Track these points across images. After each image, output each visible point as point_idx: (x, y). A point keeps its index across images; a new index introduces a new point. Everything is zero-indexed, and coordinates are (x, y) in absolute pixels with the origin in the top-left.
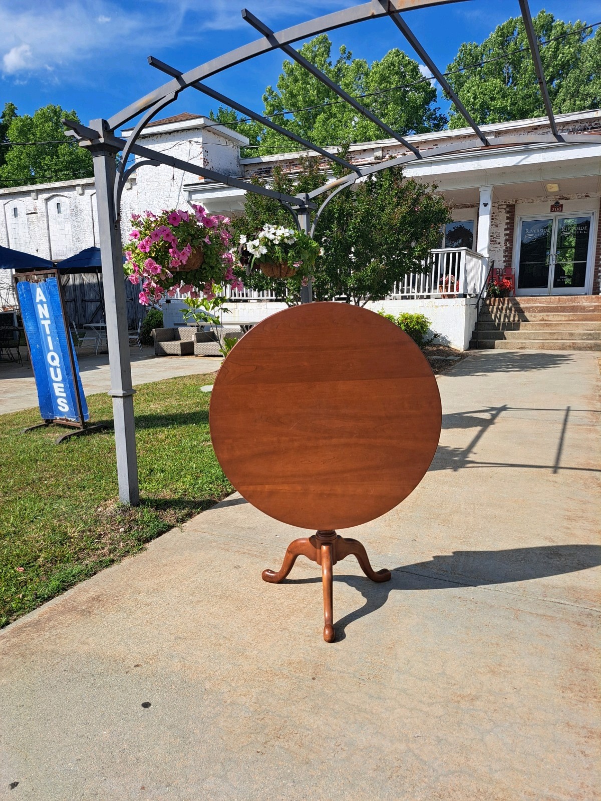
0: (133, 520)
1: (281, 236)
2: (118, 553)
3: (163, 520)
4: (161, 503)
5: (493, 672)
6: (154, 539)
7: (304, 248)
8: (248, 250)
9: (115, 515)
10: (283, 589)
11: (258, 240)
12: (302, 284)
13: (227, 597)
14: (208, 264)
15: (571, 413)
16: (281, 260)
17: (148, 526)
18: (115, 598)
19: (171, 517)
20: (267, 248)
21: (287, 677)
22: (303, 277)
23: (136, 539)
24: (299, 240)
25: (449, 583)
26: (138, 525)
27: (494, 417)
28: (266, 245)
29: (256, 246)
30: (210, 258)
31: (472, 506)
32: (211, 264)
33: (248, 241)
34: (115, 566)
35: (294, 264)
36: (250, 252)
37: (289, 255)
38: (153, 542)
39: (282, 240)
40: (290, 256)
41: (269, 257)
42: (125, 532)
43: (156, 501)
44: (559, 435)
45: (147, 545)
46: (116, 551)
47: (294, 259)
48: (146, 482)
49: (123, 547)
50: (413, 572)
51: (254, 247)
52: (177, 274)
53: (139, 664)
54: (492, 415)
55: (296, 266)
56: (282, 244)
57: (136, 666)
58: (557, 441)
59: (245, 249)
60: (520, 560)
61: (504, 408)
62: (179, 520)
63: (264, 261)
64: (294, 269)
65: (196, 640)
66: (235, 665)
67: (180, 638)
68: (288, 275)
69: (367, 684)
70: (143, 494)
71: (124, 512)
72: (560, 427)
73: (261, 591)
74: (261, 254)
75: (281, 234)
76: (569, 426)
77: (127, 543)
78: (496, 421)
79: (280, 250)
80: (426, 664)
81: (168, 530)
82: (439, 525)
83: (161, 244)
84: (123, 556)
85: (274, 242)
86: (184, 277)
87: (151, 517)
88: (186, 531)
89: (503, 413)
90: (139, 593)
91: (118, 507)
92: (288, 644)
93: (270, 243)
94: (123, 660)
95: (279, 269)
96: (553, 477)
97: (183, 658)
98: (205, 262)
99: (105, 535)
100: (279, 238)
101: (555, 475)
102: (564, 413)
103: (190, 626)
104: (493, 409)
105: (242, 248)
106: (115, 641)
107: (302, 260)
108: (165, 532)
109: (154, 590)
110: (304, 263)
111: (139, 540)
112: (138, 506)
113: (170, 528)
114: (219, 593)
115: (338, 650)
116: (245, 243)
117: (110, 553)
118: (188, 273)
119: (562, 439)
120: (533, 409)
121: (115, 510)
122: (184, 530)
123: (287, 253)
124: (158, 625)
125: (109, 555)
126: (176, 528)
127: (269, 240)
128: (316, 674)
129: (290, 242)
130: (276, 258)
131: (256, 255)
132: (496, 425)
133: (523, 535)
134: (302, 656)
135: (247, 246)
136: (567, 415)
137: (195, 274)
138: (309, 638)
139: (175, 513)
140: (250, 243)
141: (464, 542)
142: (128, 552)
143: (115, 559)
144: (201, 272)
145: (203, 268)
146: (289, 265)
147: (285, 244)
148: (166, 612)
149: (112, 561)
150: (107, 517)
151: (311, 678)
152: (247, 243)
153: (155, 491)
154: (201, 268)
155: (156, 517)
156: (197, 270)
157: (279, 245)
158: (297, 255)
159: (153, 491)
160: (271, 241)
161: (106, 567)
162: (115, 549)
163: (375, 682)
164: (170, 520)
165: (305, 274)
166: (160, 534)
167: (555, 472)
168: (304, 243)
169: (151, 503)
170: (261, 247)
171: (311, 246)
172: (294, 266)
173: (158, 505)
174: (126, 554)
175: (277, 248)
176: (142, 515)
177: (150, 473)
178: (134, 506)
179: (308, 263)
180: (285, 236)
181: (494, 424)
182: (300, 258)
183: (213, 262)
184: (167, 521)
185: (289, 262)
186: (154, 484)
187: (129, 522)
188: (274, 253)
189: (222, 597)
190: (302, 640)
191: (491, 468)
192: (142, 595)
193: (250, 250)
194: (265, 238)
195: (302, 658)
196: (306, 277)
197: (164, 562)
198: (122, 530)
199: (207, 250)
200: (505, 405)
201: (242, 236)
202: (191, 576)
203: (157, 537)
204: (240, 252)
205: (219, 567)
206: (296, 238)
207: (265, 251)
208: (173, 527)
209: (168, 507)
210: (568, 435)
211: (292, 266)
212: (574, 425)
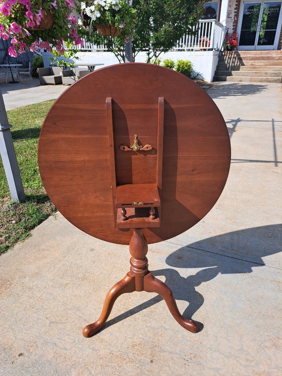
0: (21, 213)
1: (110, 4)
2: (12, 240)
3: (43, 211)
4: (41, 198)
5: (275, 345)
6: (37, 226)
7: (126, 14)
8: (87, 14)
9: (9, 211)
10: (124, 269)
11: (94, 6)
12: (125, 41)
13: (86, 279)
14: (57, 24)
15: (275, 123)
16: (110, 22)
17: (32, 217)
18: (8, 283)
19: (48, 209)
20: (100, 13)
21: (132, 362)
22: (126, 36)
23: (24, 229)
24: (123, 8)
25: (231, 259)
26: (25, 217)
27: (235, 126)
28: (100, 10)
29: (93, 11)
30: (59, 19)
31: (234, 193)
32: (60, 25)
33: (86, 7)
34: (10, 251)
35: (119, 25)
36: (89, 16)
37: (116, 18)
38: (36, 228)
39: (111, 7)
40: (117, 20)
41: (102, 20)
42: (17, 223)
43: (37, 196)
44: (272, 138)
45: (32, 232)
46: (10, 238)
47: (119, 21)
48: (31, 180)
49: (15, 235)
50: (207, 250)
51: (92, 12)
52: (35, 32)
53: (22, 352)
54: (233, 125)
55: (121, 27)
56: (111, 10)
57: (21, 355)
58: (272, 143)
59: (85, 13)
60: (271, 236)
61: (239, 120)
62: (53, 210)
63: (99, 23)
64: (120, 30)
65: (65, 324)
66: (93, 349)
67: (53, 322)
68: (116, 34)
69: (190, 364)
70: (28, 192)
71: (16, 207)
72: (271, 133)
73: (109, 272)
74: (96, 17)
75: (110, 2)
76: (276, 132)
77: (18, 232)
78: (236, 129)
79: (109, 15)
80: (229, 341)
81: (46, 218)
82: (217, 208)
83: (18, 6)
84: (15, 242)
85: (105, 8)
86: (41, 35)
87: (34, 210)
88: (58, 218)
89: (239, 123)
90: (25, 277)
91: (11, 204)
92: (131, 325)
93: (102, 9)
94: (11, 349)
95: (109, 30)
96: (275, 169)
97: (55, 344)
98: (55, 22)
99: (2, 226)
100: (109, 5)
101: (276, 168)
102: (271, 123)
103: (60, 309)
104: (233, 121)
105: (83, 13)
106: (5, 328)
107: (125, 23)
108: (44, 220)
109: (36, 274)
110: (126, 26)
111: (26, 228)
112: (25, 202)
113: (47, 216)
114: (80, 275)
115: (166, 329)
116: (84, 9)
117: (6, 240)
118: (43, 31)
119: (274, 141)
120: (254, 121)
121: (9, 207)
122: (57, 218)
123: (114, 17)
124: (38, 309)
125: (5, 242)
126: (51, 216)
127: (101, 6)
128: (153, 357)
129: (117, 9)
130: (107, 21)
131: (93, 18)
132: (237, 132)
133: (268, 216)
134: (141, 337)
135: (86, 10)
136: (273, 125)
137: (49, 33)
138: (145, 318)
139: (51, 205)
140: (89, 8)
141: (234, 222)
142: (18, 238)
143: (9, 245)
144: (53, 31)
145: (53, 27)
146: (116, 26)
147: (113, 10)
148: (44, 295)
149: (7, 247)
150: (4, 212)
151: (150, 361)
152: (86, 8)
153: (38, 188)
154: (52, 27)
155: (37, 209)
156: (49, 29)
157: (109, 10)
158: (121, 19)
159: (36, 188)
160: (103, 7)
161: (3, 252)
162: (9, 237)
163: (196, 362)
164: (47, 211)
165: (127, 34)
166: (40, 222)
167: (276, 166)
168: (126, 10)
169: (34, 199)
170: (96, 11)
171: (131, 12)
172: (120, 27)
173: (39, 200)
174: (17, 240)
175: (107, 13)
176: (28, 208)
177: (34, 173)
178: (22, 203)
179: (129, 25)
180: (113, 3)
181: (235, 131)
182: (123, 21)
183: (61, 22)
184: (45, 212)
185: (116, 24)
186: (36, 183)
187: (19, 215)
188: (105, 17)
189: (83, 280)
190: (140, 320)
191: (239, 163)
192: (27, 279)
193: (89, 14)
194: (99, 5)
195: (142, 340)
196: (127, 36)
197: (43, 247)
198: (14, 222)
199: (56, 13)
200: (239, 118)
201: (82, 3)
202: (61, 259)
203: (39, 224)
204: (82, 16)
205: (80, 250)
206: (121, 6)
207: (99, 15)
208: (49, 215)
209: (46, 201)
210: (277, 138)
211: (118, 27)
212: (278, 132)
